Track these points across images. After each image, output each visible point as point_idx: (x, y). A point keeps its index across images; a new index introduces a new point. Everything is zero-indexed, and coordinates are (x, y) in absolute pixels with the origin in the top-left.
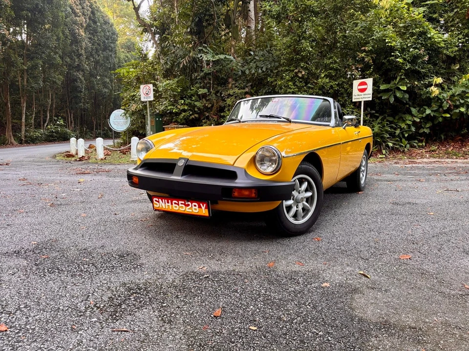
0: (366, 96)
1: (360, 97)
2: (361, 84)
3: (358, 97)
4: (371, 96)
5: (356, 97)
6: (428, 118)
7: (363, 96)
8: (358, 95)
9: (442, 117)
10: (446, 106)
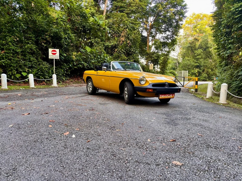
0: (56, 57)
1: (53, 57)
2: (53, 51)
3: (52, 57)
4: (59, 57)
5: (51, 57)
6: (70, 68)
7: (54, 57)
8: (52, 56)
9: (74, 68)
10: (75, 64)
